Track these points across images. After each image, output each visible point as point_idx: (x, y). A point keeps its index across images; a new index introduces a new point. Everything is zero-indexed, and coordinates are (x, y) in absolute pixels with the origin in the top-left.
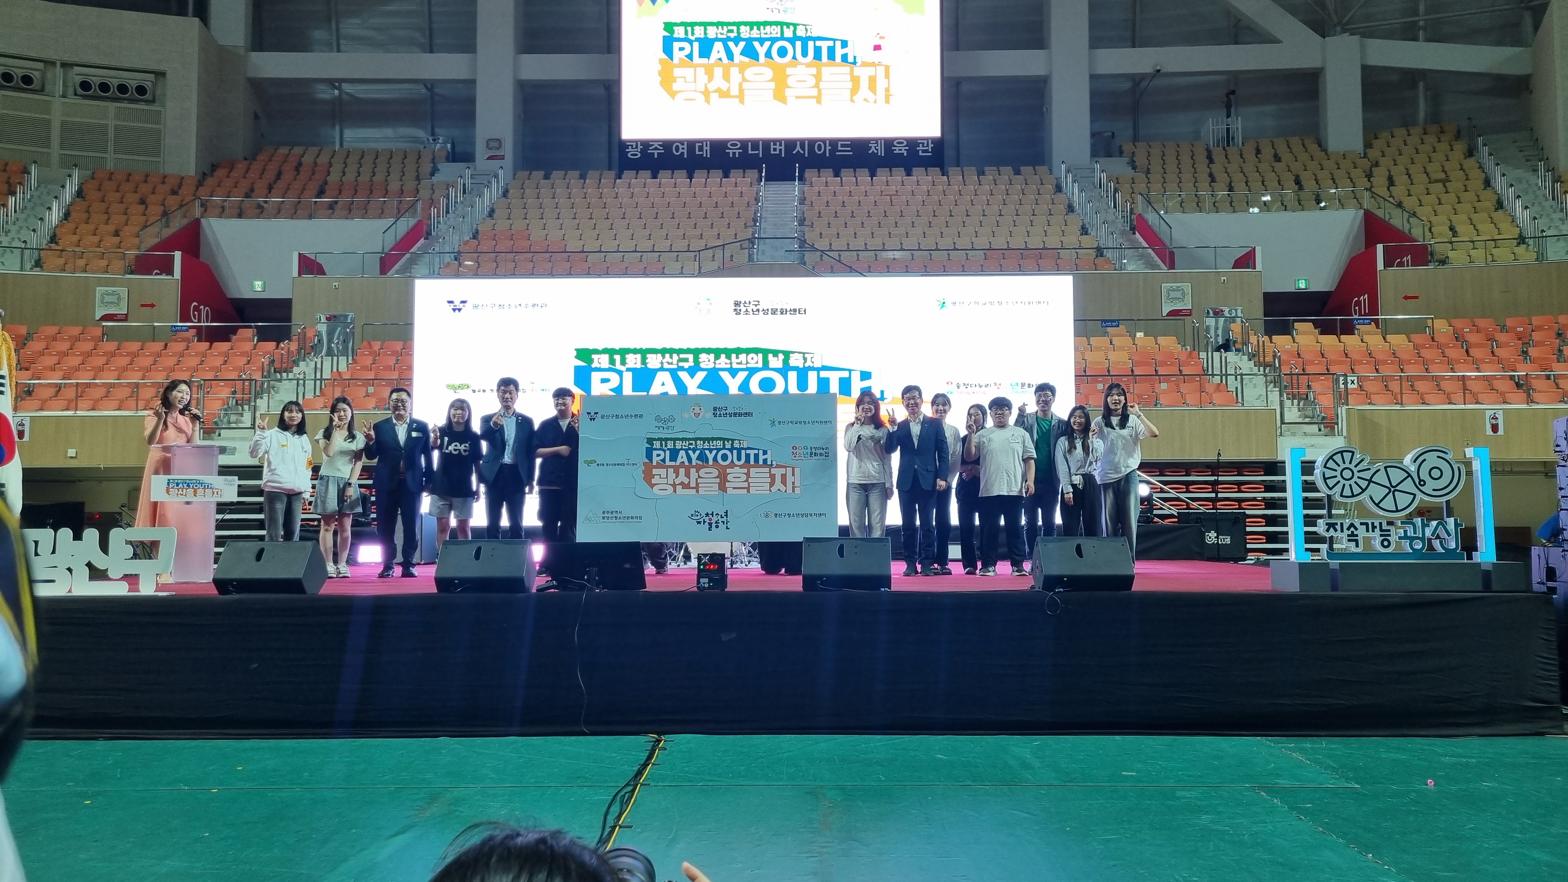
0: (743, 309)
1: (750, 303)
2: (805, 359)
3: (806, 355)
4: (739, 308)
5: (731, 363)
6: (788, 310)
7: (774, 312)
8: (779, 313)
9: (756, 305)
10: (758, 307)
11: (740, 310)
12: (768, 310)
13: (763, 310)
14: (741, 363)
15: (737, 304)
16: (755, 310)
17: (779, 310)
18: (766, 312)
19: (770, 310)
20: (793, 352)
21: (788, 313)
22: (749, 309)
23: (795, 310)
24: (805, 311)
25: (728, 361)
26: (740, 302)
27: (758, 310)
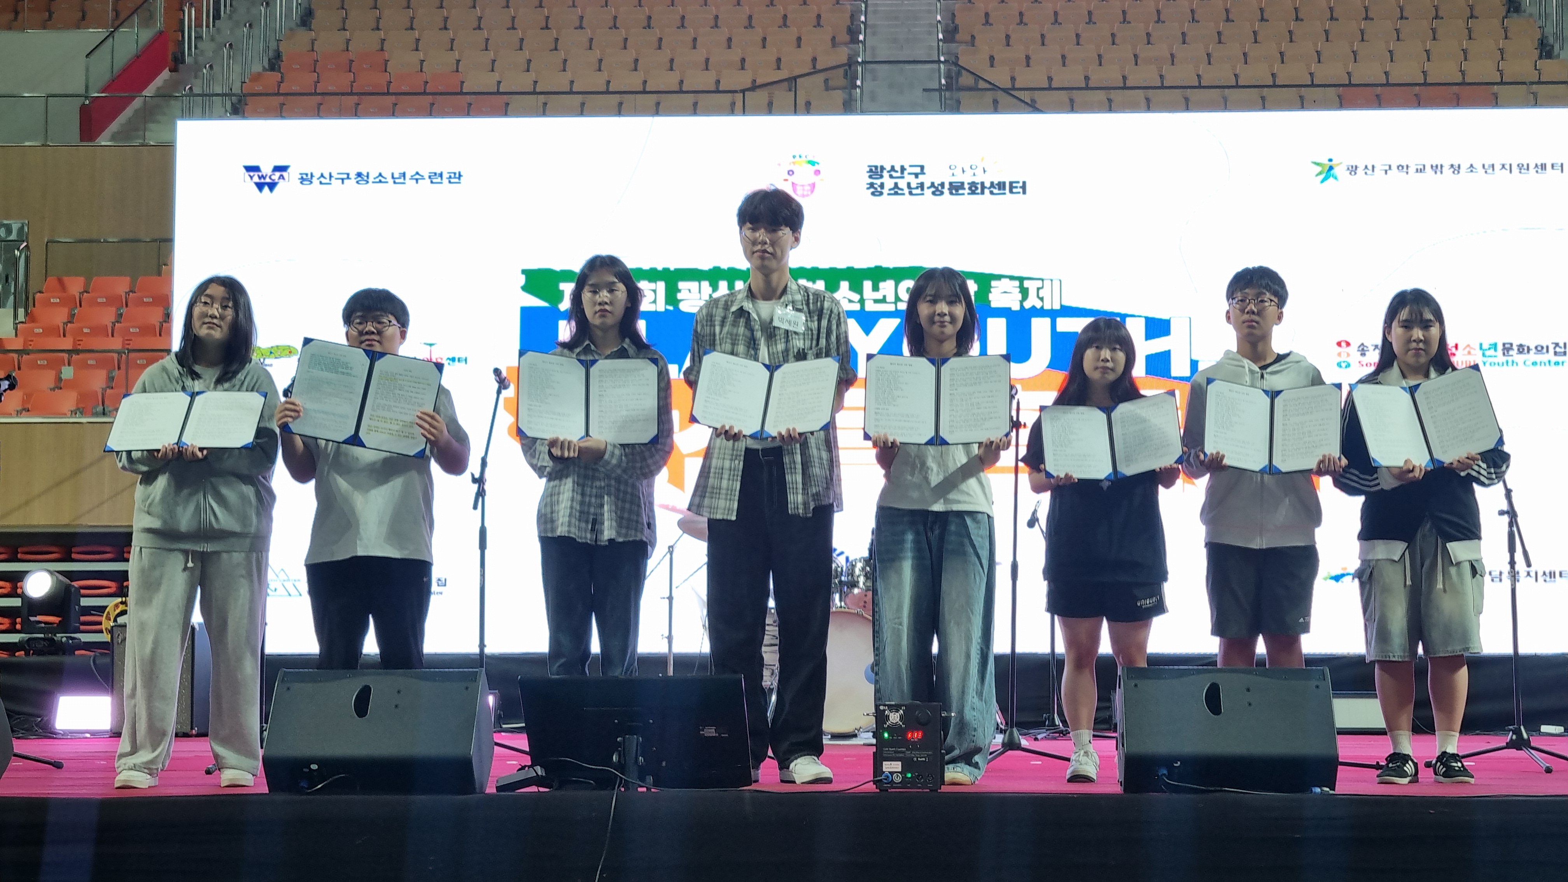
0: (889, 183)
1: (903, 169)
2: (1024, 292)
3: (1026, 284)
4: (878, 182)
5: (862, 301)
6: (987, 184)
7: (956, 188)
8: (967, 191)
9: (916, 175)
10: (921, 178)
11: (882, 186)
12: (942, 185)
13: (933, 185)
14: (883, 300)
15: (875, 172)
16: (913, 185)
17: (966, 186)
18: (937, 190)
19: (947, 186)
20: (999, 277)
21: (987, 191)
22: (902, 184)
23: (1001, 186)
24: (1024, 187)
25: (856, 297)
26: (882, 168)
27: (921, 186)
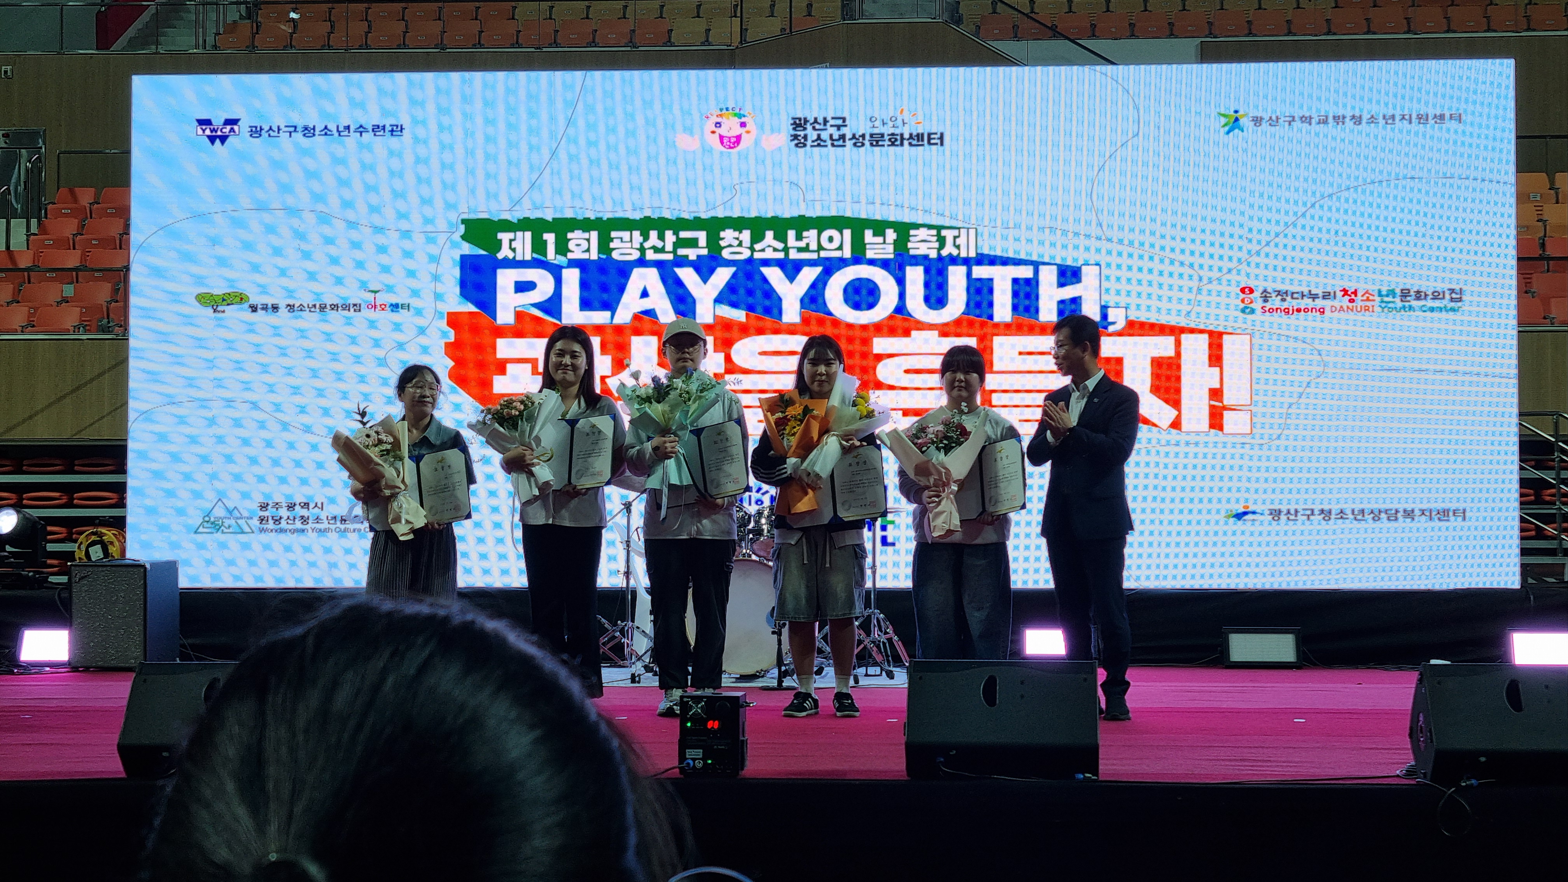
0: (812, 135)
1: (825, 121)
2: (942, 241)
3: (944, 233)
4: (802, 133)
6: (906, 136)
7: (876, 140)
8: (887, 143)
9: (839, 127)
10: (844, 130)
11: (805, 137)
12: (863, 136)
13: (854, 137)
15: (799, 124)
16: (836, 137)
17: (886, 138)
18: (858, 141)
19: (867, 137)
21: (906, 143)
22: (825, 135)
23: (920, 137)
24: (941, 138)
25: (780, 246)
26: (806, 121)
27: (843, 137)
